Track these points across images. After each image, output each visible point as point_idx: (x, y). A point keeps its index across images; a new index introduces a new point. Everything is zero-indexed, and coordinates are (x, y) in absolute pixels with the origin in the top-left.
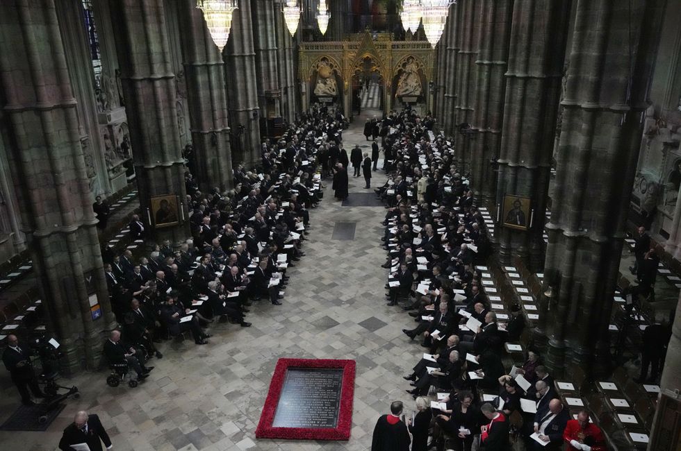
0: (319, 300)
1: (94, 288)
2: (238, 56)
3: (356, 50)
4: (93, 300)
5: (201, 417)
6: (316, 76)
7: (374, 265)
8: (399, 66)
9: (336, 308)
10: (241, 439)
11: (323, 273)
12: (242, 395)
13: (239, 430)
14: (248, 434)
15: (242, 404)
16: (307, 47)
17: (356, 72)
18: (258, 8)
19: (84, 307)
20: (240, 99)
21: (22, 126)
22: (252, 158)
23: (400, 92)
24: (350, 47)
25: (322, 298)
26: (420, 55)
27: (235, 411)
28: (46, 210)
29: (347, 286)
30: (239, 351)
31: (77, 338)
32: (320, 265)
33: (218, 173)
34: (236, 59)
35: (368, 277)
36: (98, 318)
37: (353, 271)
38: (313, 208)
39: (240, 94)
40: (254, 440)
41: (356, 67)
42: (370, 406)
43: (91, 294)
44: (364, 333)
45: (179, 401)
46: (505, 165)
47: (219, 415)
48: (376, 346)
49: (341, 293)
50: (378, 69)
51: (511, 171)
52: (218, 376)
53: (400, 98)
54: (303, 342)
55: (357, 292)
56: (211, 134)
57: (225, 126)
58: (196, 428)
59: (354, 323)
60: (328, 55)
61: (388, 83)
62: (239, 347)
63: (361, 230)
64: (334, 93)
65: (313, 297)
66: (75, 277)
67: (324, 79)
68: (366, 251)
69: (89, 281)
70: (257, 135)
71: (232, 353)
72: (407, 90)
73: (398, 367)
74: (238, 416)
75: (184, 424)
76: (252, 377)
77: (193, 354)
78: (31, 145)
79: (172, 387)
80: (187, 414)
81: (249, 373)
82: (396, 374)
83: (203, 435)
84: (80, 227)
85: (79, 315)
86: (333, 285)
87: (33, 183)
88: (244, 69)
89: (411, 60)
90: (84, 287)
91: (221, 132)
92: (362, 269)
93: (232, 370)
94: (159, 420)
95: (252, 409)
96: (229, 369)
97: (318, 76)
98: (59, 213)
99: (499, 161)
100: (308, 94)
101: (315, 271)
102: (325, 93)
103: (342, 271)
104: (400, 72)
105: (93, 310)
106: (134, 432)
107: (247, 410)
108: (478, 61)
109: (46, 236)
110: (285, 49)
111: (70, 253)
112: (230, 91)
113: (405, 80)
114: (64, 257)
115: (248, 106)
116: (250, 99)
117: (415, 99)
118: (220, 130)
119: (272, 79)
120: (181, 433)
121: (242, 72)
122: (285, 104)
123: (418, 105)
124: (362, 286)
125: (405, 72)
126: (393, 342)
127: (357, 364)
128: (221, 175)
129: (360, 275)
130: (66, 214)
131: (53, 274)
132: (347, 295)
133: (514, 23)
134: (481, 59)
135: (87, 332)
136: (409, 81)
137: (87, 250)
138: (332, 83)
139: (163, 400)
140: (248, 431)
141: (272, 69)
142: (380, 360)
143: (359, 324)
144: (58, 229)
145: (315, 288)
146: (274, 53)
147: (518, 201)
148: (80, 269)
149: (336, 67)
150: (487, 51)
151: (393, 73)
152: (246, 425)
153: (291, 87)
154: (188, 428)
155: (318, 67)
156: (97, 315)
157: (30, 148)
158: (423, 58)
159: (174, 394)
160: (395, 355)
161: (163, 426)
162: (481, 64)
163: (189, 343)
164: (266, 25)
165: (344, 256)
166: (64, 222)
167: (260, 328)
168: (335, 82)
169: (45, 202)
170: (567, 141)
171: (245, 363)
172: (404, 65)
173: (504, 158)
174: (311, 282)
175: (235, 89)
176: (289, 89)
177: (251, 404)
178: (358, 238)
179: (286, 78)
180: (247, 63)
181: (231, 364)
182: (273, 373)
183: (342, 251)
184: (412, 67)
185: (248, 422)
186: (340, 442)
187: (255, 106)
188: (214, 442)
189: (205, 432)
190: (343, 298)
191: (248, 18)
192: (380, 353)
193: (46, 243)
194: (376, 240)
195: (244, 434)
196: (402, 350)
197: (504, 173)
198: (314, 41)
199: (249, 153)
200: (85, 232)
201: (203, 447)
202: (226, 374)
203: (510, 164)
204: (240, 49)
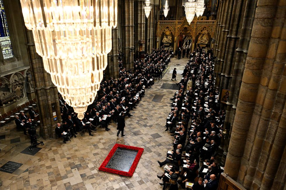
0: (138, 124)
1: (54, 109)
2: (127, 26)
3: (181, 24)
4: (54, 114)
5: (82, 160)
6: (163, 35)
7: (165, 113)
8: (199, 31)
9: (144, 128)
10: (94, 170)
11: (144, 114)
12: (99, 154)
13: (94, 166)
14: (97, 168)
15: (98, 157)
16: (161, 22)
17: (180, 33)
18: (139, 6)
19: (51, 116)
20: (127, 43)
21: (33, 51)
22: (130, 66)
23: (199, 42)
24: (179, 22)
25: (140, 123)
26: (209, 26)
27: (95, 160)
28: (40, 81)
29: (151, 120)
30: (103, 139)
31: (49, 126)
32: (143, 111)
33: (113, 71)
34: (126, 27)
35: (161, 117)
36: (56, 120)
37: (156, 114)
38: (148, 88)
39: (127, 41)
40: (97, 171)
41: (181, 31)
42: (144, 166)
43: (54, 112)
44: (151, 139)
45: (77, 153)
46: (224, 76)
47: (89, 160)
48: (154, 144)
49: (148, 123)
50: (190, 32)
51: (226, 79)
52: (93, 147)
53: (198, 45)
54: (127, 139)
55: (155, 123)
56: (111, 57)
57: (117, 54)
58: (80, 163)
59: (149, 134)
60: (169, 26)
61: (194, 38)
62: (103, 137)
63: (164, 99)
64: (170, 42)
65: (137, 123)
66: (48, 105)
67: (167, 36)
68: (164, 107)
69: (53, 107)
70: (132, 58)
71: (100, 139)
72: (202, 41)
73: (160, 154)
74: (95, 162)
75: (76, 161)
76: (104, 149)
77: (87, 138)
78: (36, 57)
79: (76, 148)
80: (78, 158)
81: (104, 147)
82: (158, 156)
83: (81, 166)
84: (50, 88)
85: (49, 118)
86: (146, 119)
87: (35, 71)
88: (129, 31)
89: (205, 29)
90: (51, 109)
91: (115, 56)
92: (160, 114)
93: (98, 145)
94: (68, 158)
95: (100, 160)
96: (97, 145)
97: (164, 34)
98: (44, 82)
99: (222, 74)
100: (160, 42)
101: (141, 113)
102: (166, 42)
103: (151, 114)
104: (200, 34)
105: (54, 117)
106: (60, 161)
107: (99, 160)
108: (223, 30)
109: (39, 90)
110: (150, 23)
111: (47, 97)
112: (123, 40)
113: (202, 37)
114: (45, 97)
115: (129, 46)
116: (131, 43)
117: (205, 46)
118: (115, 55)
119: (142, 36)
120: (74, 164)
121: (128, 32)
122: (148, 46)
123: (206, 48)
124: (157, 121)
125: (202, 34)
126: (162, 144)
127: (144, 150)
128: (114, 73)
129: (158, 117)
130: (46, 83)
131: (41, 103)
132: (150, 123)
133: (233, 13)
134: (225, 29)
135: (52, 125)
136: (203, 38)
137: (53, 96)
138: (170, 38)
139: (72, 152)
140: (97, 167)
141: (142, 31)
142: (153, 150)
143: (151, 135)
144: (43, 88)
145: (138, 119)
146: (144, 25)
147: (228, 92)
148: (50, 102)
149: (172, 31)
150: (227, 25)
151: (196, 34)
152: (97, 165)
153: (152, 39)
154: (77, 163)
155: (164, 31)
156: (56, 119)
157: (35, 59)
158: (211, 28)
159: (76, 150)
160: (160, 149)
161: (69, 160)
162: (224, 31)
163: (87, 134)
164: (142, 13)
165: (154, 108)
166: (45, 86)
167: (113, 132)
168: (171, 37)
169: (40, 78)
170: (237, 67)
171: (104, 144)
172: (202, 31)
173: (224, 73)
174: (138, 117)
175: (125, 39)
176: (151, 40)
177: (101, 158)
178: (162, 102)
179: (150, 35)
180: (131, 29)
181: (98, 143)
182: (112, 149)
183: (154, 106)
184: (205, 32)
185: (98, 164)
186: (128, 177)
187: (132, 46)
188: (84, 169)
189: (82, 165)
190: (148, 125)
191: (132, 11)
192: (155, 147)
193: (39, 92)
194: (169, 103)
195: (95, 168)
196: (164, 147)
197: (223, 79)
198: (164, 20)
199: (129, 64)
200: (52, 89)
201: (80, 170)
202: (96, 146)
203: (226, 76)
204: (128, 23)
